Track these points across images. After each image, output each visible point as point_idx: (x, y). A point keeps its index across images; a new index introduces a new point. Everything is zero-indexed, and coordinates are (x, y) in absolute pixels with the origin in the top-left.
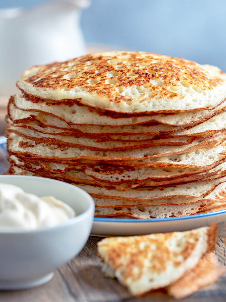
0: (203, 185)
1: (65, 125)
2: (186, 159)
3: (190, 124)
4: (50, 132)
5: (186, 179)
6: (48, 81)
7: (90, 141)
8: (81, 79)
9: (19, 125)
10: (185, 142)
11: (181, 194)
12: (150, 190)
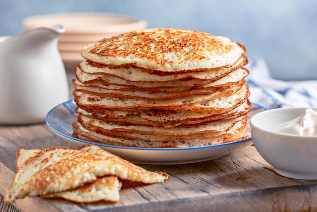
0: (225, 123)
1: (124, 82)
2: (213, 104)
3: (215, 78)
4: (113, 89)
5: (214, 119)
6: (108, 52)
7: (143, 93)
8: (133, 49)
9: (87, 85)
10: (211, 91)
11: (210, 130)
12: (188, 127)
